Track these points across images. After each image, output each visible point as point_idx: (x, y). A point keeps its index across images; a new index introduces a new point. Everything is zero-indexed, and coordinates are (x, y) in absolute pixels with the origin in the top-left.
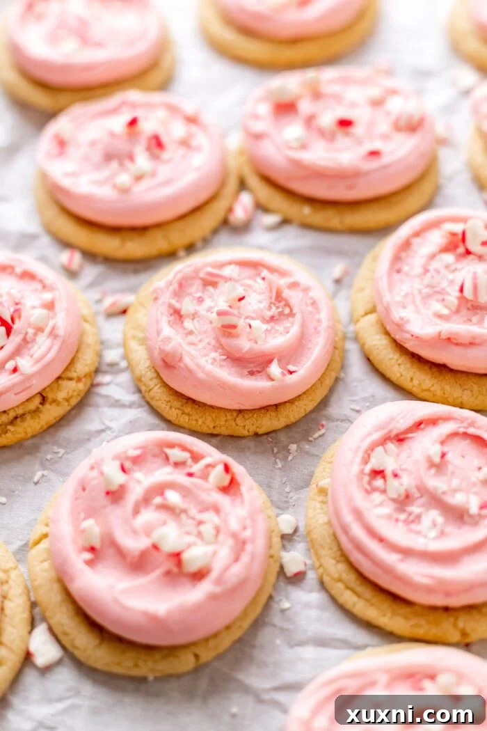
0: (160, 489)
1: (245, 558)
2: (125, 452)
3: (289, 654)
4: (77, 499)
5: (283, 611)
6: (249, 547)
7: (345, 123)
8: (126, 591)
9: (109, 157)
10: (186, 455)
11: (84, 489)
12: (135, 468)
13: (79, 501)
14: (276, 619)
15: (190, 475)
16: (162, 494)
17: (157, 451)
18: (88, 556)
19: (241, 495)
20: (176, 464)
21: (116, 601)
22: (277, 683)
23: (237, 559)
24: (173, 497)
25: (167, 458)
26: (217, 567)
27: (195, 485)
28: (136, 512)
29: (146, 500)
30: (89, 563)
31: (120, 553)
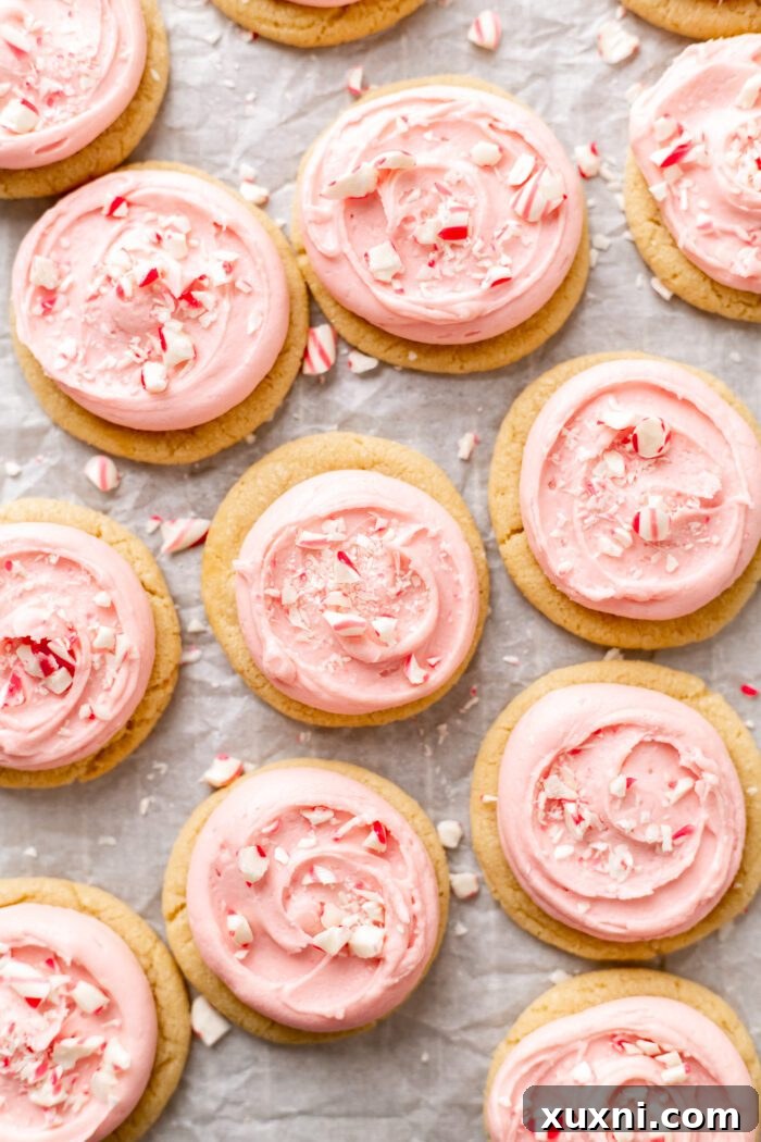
0: (309, 866)
1: (419, 941)
2: (259, 830)
3: (474, 985)
4: (213, 885)
5: (460, 938)
6: (421, 923)
7: (455, 234)
8: (295, 993)
9: (124, 330)
10: (329, 815)
11: (219, 874)
12: (274, 843)
13: (215, 889)
14: (454, 948)
15: (336, 840)
16: (311, 871)
17: (293, 815)
18: (242, 954)
19: (402, 858)
20: (319, 826)
21: (286, 1006)
22: (465, 1022)
23: (410, 946)
24: (325, 875)
25: (307, 821)
26: (391, 958)
27: (347, 854)
28: (287, 897)
29: (295, 880)
30: (243, 962)
31: (280, 949)
